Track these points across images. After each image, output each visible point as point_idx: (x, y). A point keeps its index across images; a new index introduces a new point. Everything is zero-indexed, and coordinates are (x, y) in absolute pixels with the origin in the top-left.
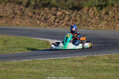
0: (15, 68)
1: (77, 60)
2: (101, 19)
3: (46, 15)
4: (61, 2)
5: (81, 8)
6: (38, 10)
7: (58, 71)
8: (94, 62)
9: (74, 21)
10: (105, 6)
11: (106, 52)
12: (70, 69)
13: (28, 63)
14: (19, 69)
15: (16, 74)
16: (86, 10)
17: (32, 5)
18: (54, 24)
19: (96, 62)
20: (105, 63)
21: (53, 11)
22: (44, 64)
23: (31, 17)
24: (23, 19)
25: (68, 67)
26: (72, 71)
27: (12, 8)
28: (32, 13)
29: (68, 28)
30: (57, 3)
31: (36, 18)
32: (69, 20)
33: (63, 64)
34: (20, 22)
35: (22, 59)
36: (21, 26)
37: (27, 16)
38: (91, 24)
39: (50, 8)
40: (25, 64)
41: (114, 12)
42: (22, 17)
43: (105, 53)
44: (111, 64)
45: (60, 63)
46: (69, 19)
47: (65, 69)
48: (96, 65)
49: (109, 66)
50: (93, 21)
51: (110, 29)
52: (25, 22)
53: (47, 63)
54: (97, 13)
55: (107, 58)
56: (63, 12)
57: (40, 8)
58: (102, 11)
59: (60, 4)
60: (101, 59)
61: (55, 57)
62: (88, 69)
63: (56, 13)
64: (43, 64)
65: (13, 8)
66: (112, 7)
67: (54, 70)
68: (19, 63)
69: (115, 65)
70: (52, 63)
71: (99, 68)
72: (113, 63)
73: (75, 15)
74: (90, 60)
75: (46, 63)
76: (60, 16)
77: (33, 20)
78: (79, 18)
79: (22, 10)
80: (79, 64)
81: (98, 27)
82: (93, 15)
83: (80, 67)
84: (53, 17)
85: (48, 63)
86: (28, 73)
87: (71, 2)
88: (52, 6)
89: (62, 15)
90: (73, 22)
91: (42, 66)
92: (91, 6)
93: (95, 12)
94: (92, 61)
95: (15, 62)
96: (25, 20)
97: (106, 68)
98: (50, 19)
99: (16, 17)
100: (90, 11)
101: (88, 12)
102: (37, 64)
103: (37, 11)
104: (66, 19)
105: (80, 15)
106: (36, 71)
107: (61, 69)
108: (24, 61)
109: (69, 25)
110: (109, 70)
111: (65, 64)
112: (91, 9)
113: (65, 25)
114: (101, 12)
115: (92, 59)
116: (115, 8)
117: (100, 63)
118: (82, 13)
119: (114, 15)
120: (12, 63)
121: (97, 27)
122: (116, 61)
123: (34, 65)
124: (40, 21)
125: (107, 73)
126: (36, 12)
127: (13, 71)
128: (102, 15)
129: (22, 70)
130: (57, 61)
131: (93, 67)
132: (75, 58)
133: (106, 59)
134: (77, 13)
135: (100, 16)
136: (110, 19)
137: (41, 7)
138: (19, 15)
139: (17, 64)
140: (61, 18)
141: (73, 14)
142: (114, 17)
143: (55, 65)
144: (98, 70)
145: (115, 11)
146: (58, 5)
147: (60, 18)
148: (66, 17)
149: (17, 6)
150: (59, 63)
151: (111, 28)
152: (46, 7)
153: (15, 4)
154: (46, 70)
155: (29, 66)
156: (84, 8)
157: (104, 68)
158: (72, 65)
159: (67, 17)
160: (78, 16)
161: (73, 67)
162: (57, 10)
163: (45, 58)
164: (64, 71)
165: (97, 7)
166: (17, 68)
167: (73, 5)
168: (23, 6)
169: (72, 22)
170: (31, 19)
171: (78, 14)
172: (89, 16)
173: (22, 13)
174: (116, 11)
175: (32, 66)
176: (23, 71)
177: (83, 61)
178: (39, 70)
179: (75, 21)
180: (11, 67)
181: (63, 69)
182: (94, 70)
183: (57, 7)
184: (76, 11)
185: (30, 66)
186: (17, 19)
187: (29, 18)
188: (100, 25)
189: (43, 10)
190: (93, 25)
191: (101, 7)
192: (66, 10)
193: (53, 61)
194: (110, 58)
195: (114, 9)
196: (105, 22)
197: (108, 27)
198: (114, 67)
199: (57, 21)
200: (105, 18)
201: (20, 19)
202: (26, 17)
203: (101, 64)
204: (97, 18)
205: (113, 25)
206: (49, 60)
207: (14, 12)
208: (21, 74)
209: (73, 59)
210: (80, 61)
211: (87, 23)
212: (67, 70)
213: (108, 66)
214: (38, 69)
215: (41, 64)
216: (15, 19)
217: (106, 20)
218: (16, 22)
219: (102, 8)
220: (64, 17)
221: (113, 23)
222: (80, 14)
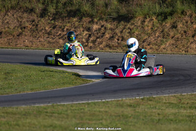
0: (24, 118)
1: (125, 104)
2: (165, 35)
3: (73, 29)
4: (98, 8)
5: (132, 18)
6: (60, 21)
7: (94, 122)
8: (153, 108)
9: (120, 39)
10: (171, 14)
11: (174, 91)
12: (113, 119)
13: (45, 111)
14: (30, 121)
15: (24, 128)
16: (140, 21)
17: (51, 14)
18: (87, 44)
19: (157, 107)
20: (171, 109)
21: (85, 24)
22: (72, 112)
23: (49, 34)
24: (36, 37)
25: (111, 115)
26: (117, 123)
27: (17, 19)
28: (51, 27)
29: (110, 51)
30: (92, 10)
31: (58, 34)
32: (112, 38)
33: (102, 111)
34: (31, 41)
35: (34, 103)
36: (32, 48)
37: (43, 31)
38: (149, 45)
39: (81, 19)
40: (40, 111)
41: (185, 24)
42: (34, 33)
43: (171, 93)
44: (182, 111)
45: (98, 110)
46: (112, 35)
47: (106, 120)
48: (157, 113)
49: (178, 114)
50: (152, 39)
51: (180, 53)
52: (40, 41)
53: (76, 110)
54: (158, 25)
55: (174, 101)
56: (102, 24)
57: (64, 18)
58: (166, 23)
59: (97, 12)
60: (165, 103)
61: (88, 100)
62: (143, 120)
63: (90, 26)
64: (69, 111)
65: (19, 19)
66: (183, 16)
67: (88, 121)
68: (30, 111)
69: (188, 111)
70: (84, 109)
71: (161, 117)
72: (185, 108)
73: (121, 30)
74: (147, 104)
75: (73, 110)
76: (96, 31)
77: (53, 39)
78: (128, 35)
79: (33, 21)
80: (128, 111)
81: (160, 50)
82: (152, 28)
83: (130, 115)
84: (86, 32)
85: (78, 110)
86: (45, 126)
87: (114, 8)
88: (84, 14)
89: (100, 29)
90: (119, 42)
91: (67, 115)
92: (148, 14)
93: (155, 24)
94: (149, 106)
95: (23, 108)
96: (40, 38)
97: (173, 117)
98: (81, 37)
99: (24, 33)
100: (146, 23)
101: (143, 24)
102: (60, 111)
103: (58, 23)
104: (107, 36)
105: (131, 29)
106: (57, 123)
107: (99, 120)
108: (37, 107)
109: (111, 46)
110: (177, 121)
111: (106, 112)
112: (148, 19)
113: (105, 47)
114: (164, 24)
115: (149, 102)
116: (187, 18)
117: (163, 108)
118: (133, 26)
119: (185, 29)
120: (19, 109)
121: (157, 50)
122: (189, 105)
123: (54, 113)
124: (63, 40)
125: (175, 126)
126: (57, 25)
127: (20, 123)
128: (166, 30)
129: (35, 121)
130: (92, 106)
131: (151, 115)
132: (122, 100)
133: (172, 102)
134: (125, 26)
135: (162, 31)
136: (179, 35)
137: (66, 17)
138: (29, 30)
139: (26, 112)
140: (99, 34)
141: (119, 28)
142: (185, 32)
143: (89, 112)
144: (159, 120)
145: (187, 22)
146: (94, 14)
147: (96, 34)
148: (106, 34)
149: (25, 15)
150: (95, 110)
151: (181, 50)
152: (74, 16)
153: (22, 12)
154: (74, 121)
155: (46, 115)
156: (136, 17)
157: (170, 118)
158: (117, 112)
159: (109, 34)
160: (127, 31)
161: (119, 116)
162: (92, 22)
163: (73, 101)
164: (104, 122)
165: (158, 16)
166: (27, 118)
167: (118, 13)
168: (36, 15)
169: (116, 40)
170: (48, 37)
171: (127, 27)
172: (144, 31)
173: (35, 27)
174: (189, 22)
175: (51, 114)
176: (37, 123)
177: (135, 105)
178: (62, 121)
179: (122, 40)
180: (17, 116)
181: (102, 120)
182: (152, 121)
183: (92, 16)
184: (122, 22)
185: (48, 114)
186: (26, 37)
187: (47, 35)
188: (163, 46)
189: (69, 22)
190: (151, 46)
191: (164, 16)
192: (106, 21)
193: (86, 106)
194: (180, 99)
195: (185, 20)
196: (171, 41)
197: (176, 49)
198: (186, 115)
199: (91, 39)
200: (172, 34)
201: (30, 36)
202: (41, 33)
203: (164, 110)
204: (157, 34)
205: (183, 46)
206: (78, 105)
207: (20, 25)
208: (34, 128)
209: (119, 102)
210: (130, 106)
211: (141, 43)
212: (109, 122)
213: (176, 113)
214: (61, 119)
215: (67, 111)
216: (23, 36)
217: (173, 37)
218: (24, 41)
219: (166, 18)
220: (104, 33)
221: (184, 42)
222: (129, 28)
